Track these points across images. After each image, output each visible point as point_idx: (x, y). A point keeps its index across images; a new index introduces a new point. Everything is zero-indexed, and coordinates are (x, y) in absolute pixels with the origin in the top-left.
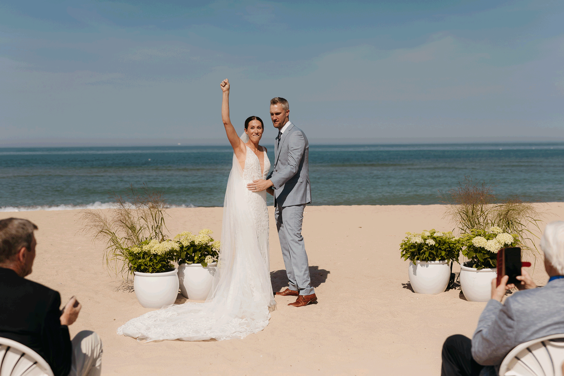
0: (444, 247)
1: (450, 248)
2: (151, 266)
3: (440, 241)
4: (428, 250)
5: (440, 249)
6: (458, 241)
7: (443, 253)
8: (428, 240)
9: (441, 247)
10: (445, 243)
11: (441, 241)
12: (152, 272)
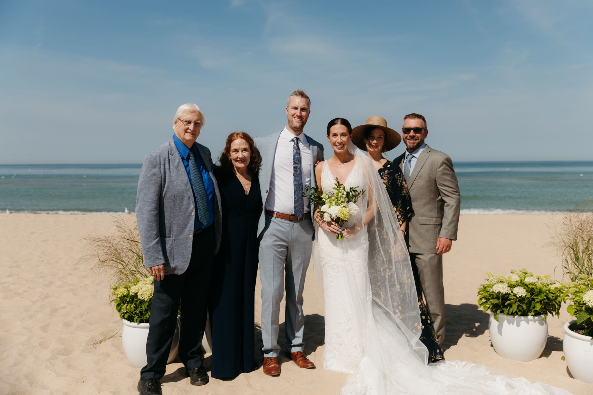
0: (539, 298)
1: (548, 300)
2: (139, 315)
3: (533, 289)
4: (516, 302)
5: (534, 300)
6: (560, 291)
7: (538, 307)
8: (516, 288)
9: (535, 297)
10: (541, 292)
11: (535, 289)
12: (141, 322)
